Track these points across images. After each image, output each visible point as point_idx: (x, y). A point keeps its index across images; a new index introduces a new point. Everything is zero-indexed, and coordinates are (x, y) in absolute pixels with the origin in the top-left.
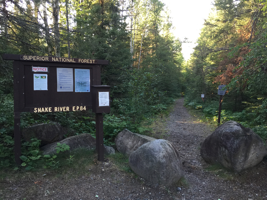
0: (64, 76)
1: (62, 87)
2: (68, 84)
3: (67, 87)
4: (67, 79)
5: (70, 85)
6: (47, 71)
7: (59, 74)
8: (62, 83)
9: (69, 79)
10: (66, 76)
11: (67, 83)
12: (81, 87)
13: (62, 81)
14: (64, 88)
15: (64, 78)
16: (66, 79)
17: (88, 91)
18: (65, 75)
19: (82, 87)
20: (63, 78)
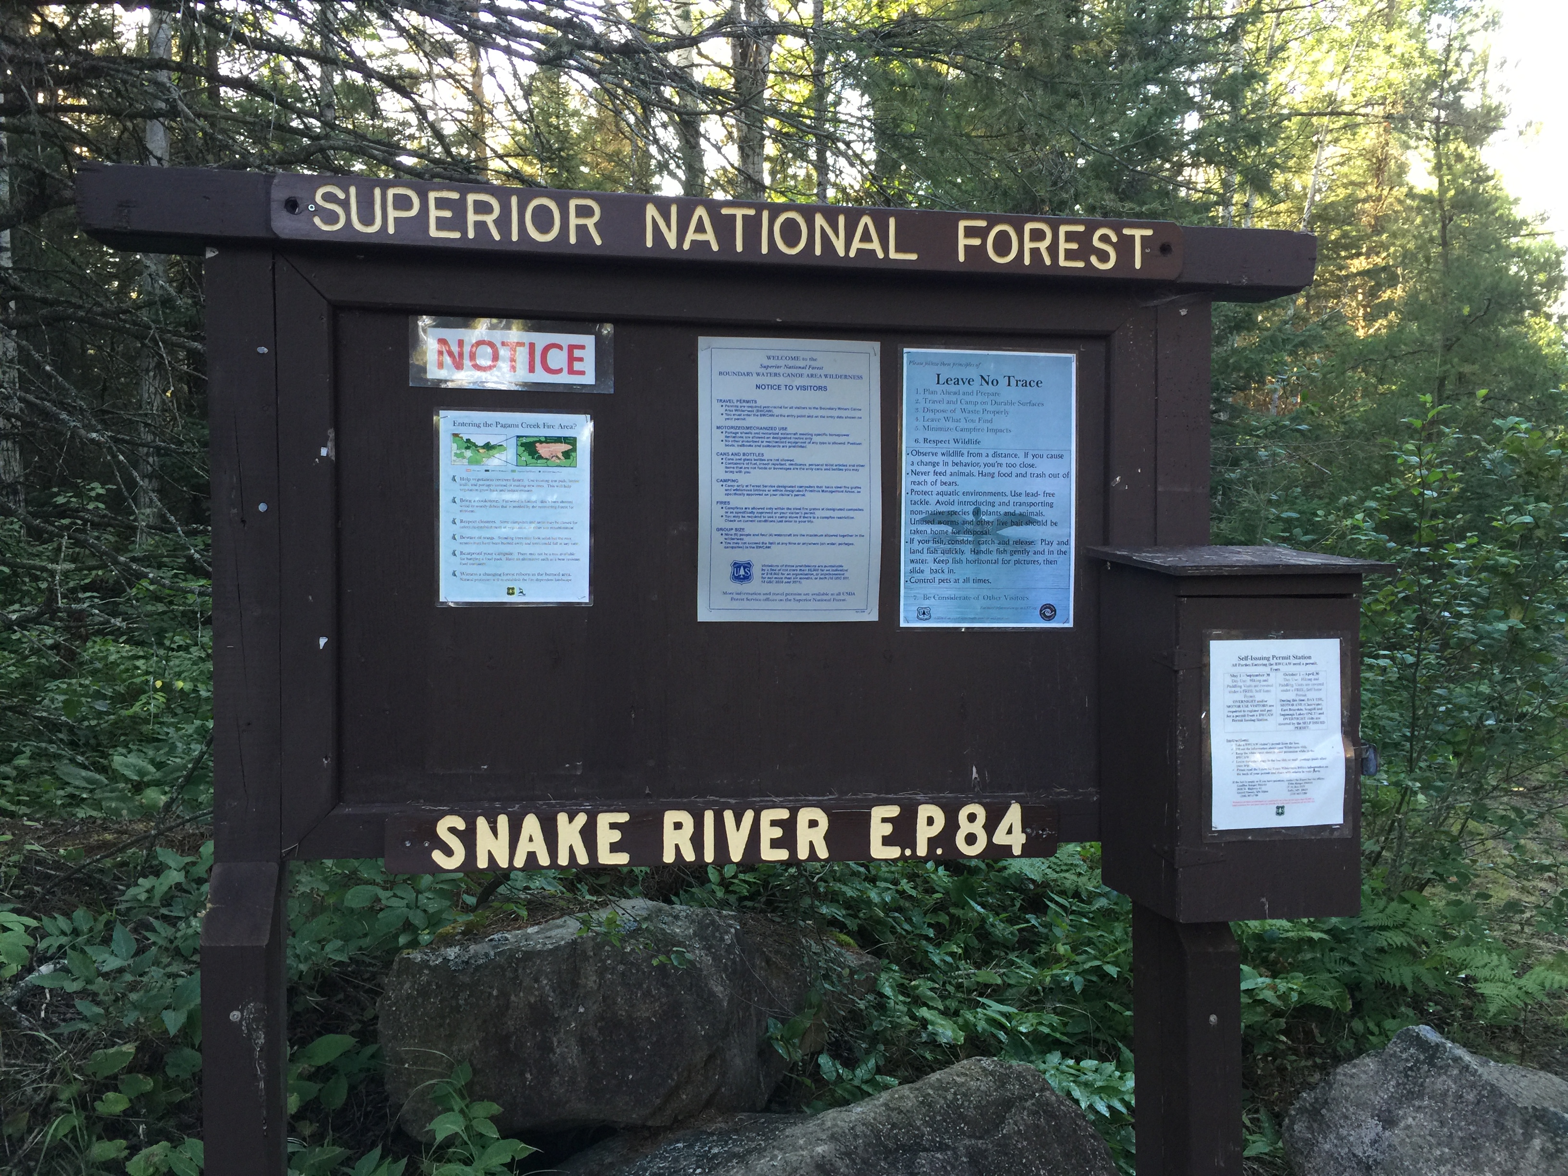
0: (780, 438)
1: (756, 571)
2: (819, 526)
3: (805, 572)
4: (818, 467)
5: (845, 540)
6: (589, 379)
7: (718, 408)
8: (756, 515)
9: (839, 468)
10: (801, 441)
11: (808, 515)
12: (969, 571)
13: (758, 490)
14: (773, 574)
15: (780, 465)
16: (801, 467)
17: (1047, 611)
18: (794, 426)
19: (985, 572)
20: (763, 464)
